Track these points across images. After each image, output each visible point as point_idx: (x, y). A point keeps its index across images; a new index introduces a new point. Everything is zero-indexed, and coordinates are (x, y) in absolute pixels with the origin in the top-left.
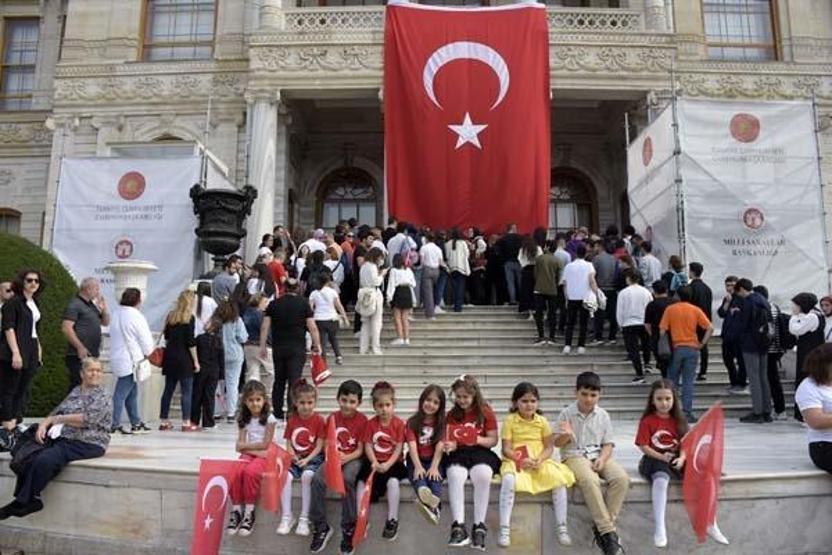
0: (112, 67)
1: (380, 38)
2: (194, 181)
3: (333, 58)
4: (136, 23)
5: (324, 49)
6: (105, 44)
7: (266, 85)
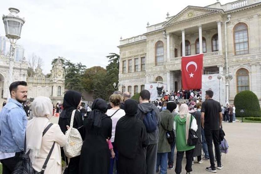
0: (152, 67)
1: (181, 62)
2: (157, 86)
3: (176, 66)
4: (154, 60)
5: (174, 64)
6: (151, 64)
7: (168, 70)
